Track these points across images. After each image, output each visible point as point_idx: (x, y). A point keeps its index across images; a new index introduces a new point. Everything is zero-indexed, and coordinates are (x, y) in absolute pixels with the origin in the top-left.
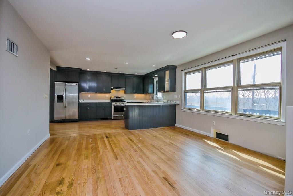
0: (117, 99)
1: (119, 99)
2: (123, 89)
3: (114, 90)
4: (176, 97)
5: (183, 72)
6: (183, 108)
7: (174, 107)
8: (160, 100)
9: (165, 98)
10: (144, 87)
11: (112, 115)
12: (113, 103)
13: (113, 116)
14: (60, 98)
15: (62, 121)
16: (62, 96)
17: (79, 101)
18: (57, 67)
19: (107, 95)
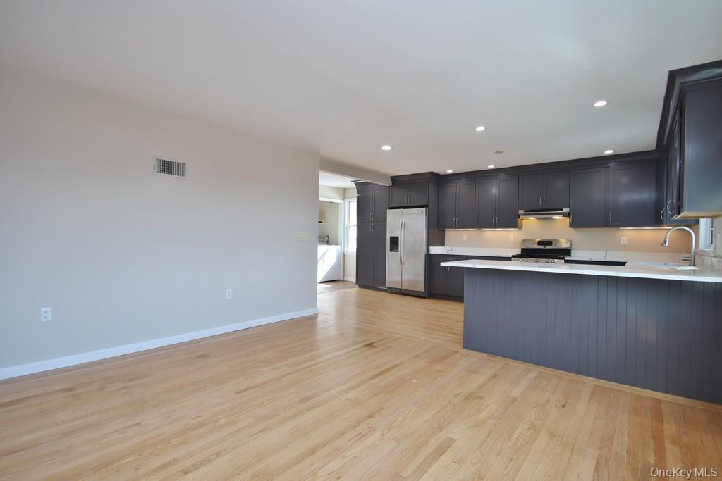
0: (542, 247)
1: (547, 247)
2: (562, 214)
3: (531, 218)
9: (719, 244)
14: (395, 242)
15: (397, 290)
16: (398, 237)
17: (428, 250)
18: (391, 177)
19: (512, 236)
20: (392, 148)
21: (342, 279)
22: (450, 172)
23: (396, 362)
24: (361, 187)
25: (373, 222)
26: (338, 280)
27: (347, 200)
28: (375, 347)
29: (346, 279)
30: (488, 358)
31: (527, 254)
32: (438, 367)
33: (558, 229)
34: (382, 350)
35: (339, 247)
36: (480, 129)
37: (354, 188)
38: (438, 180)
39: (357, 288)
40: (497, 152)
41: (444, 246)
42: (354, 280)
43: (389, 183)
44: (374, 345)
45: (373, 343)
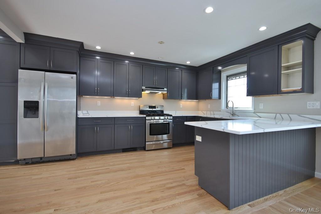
0: (151, 109)
1: (154, 109)
2: (163, 91)
3: (146, 92)
11: (145, 142)
12: (147, 118)
13: (147, 143)
16: (38, 102)
17: (77, 114)
19: (133, 103)
38: (81, 53)
41: (80, 110)
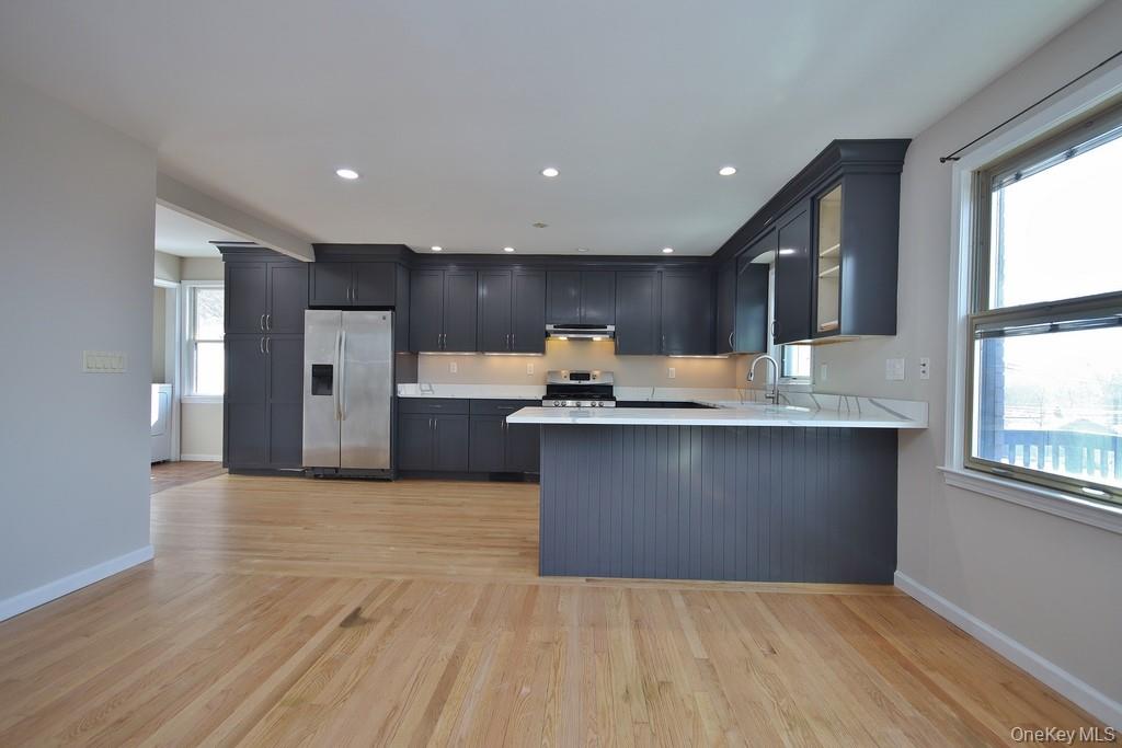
0: (576, 383)
2: (605, 333)
3: (563, 338)
4: (896, 369)
5: (963, 174)
6: (955, 464)
7: (884, 444)
8: (799, 390)
9: (824, 377)
10: (716, 317)
14: (324, 376)
15: (327, 472)
16: (331, 367)
17: (395, 390)
18: (313, 245)
19: (532, 365)
20: (361, 176)
21: (174, 456)
22: (437, 249)
23: (448, 649)
24: (234, 257)
25: (265, 333)
26: (164, 462)
27: (188, 285)
28: (370, 621)
29: (186, 457)
30: (590, 585)
31: (556, 392)
32: (536, 635)
33: (597, 356)
34: (393, 626)
35: (167, 386)
36: (550, 172)
37: (218, 258)
38: (411, 262)
39: (226, 477)
40: (539, 225)
41: (415, 381)
42: (219, 458)
43: (307, 257)
44: (365, 614)
45: (358, 611)
